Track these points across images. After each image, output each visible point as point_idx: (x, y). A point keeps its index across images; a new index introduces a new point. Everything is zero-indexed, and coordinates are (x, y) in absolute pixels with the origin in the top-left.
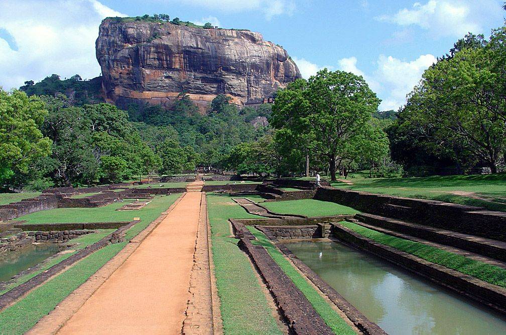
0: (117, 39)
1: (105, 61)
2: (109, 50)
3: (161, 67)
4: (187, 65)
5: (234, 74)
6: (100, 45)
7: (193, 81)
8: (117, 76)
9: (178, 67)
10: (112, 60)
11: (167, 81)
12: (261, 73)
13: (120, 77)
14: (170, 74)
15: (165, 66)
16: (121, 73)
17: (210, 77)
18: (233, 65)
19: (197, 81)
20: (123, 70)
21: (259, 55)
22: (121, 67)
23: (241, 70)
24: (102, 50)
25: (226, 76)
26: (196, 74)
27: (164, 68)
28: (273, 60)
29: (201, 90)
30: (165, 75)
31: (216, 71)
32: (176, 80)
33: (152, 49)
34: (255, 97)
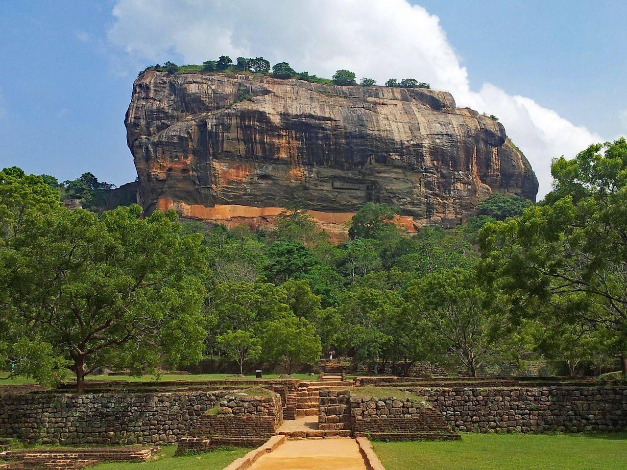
0: (165, 105)
1: (140, 146)
2: (148, 125)
3: (250, 157)
4: (302, 153)
5: (398, 170)
6: (132, 115)
7: (316, 185)
8: (162, 175)
9: (283, 155)
10: (153, 144)
11: (263, 184)
12: (452, 167)
13: (168, 176)
14: (269, 169)
15: (260, 154)
16: (170, 169)
17: (350, 175)
18: (395, 151)
19: (324, 184)
20: (176, 162)
21: (449, 132)
22: (171, 157)
23: (413, 160)
24: (136, 125)
25: (383, 175)
26: (322, 170)
27: (257, 157)
28: (477, 142)
29: (333, 202)
30: (259, 172)
31: (362, 163)
32: (281, 182)
33: (234, 121)
34: (442, 215)
